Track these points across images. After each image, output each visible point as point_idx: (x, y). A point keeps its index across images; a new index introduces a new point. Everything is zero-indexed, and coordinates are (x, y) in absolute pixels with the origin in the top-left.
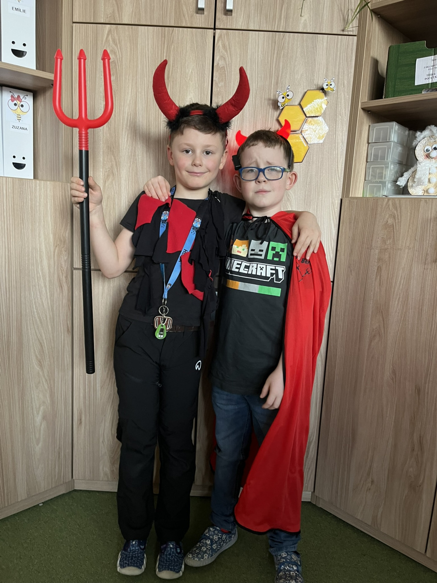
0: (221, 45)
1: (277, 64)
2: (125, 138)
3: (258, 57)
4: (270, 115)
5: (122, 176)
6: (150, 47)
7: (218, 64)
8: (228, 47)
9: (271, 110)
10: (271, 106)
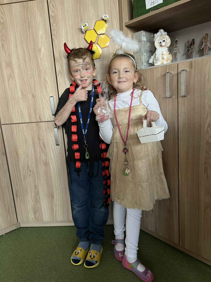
0: (51, 6)
1: (80, 10)
2: (14, 59)
3: (70, 8)
4: (81, 37)
5: (16, 77)
6: (18, 13)
7: (51, 15)
8: (55, 6)
9: (81, 34)
10: (80, 32)
